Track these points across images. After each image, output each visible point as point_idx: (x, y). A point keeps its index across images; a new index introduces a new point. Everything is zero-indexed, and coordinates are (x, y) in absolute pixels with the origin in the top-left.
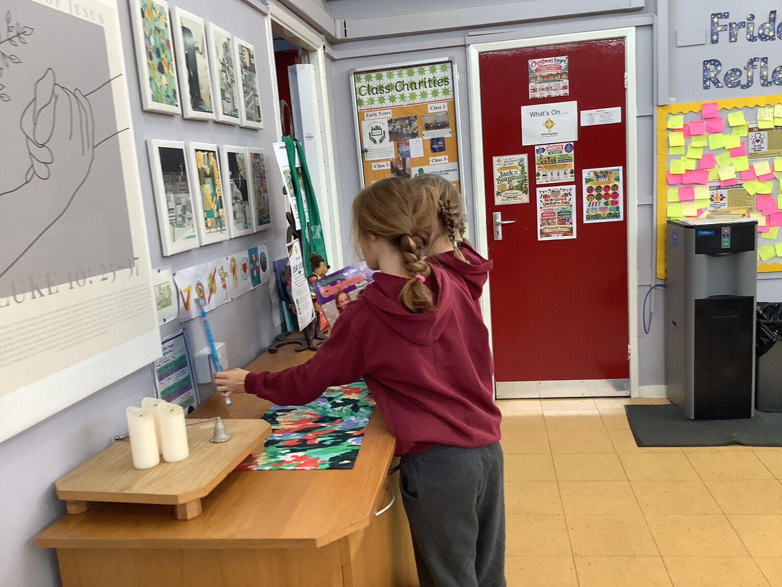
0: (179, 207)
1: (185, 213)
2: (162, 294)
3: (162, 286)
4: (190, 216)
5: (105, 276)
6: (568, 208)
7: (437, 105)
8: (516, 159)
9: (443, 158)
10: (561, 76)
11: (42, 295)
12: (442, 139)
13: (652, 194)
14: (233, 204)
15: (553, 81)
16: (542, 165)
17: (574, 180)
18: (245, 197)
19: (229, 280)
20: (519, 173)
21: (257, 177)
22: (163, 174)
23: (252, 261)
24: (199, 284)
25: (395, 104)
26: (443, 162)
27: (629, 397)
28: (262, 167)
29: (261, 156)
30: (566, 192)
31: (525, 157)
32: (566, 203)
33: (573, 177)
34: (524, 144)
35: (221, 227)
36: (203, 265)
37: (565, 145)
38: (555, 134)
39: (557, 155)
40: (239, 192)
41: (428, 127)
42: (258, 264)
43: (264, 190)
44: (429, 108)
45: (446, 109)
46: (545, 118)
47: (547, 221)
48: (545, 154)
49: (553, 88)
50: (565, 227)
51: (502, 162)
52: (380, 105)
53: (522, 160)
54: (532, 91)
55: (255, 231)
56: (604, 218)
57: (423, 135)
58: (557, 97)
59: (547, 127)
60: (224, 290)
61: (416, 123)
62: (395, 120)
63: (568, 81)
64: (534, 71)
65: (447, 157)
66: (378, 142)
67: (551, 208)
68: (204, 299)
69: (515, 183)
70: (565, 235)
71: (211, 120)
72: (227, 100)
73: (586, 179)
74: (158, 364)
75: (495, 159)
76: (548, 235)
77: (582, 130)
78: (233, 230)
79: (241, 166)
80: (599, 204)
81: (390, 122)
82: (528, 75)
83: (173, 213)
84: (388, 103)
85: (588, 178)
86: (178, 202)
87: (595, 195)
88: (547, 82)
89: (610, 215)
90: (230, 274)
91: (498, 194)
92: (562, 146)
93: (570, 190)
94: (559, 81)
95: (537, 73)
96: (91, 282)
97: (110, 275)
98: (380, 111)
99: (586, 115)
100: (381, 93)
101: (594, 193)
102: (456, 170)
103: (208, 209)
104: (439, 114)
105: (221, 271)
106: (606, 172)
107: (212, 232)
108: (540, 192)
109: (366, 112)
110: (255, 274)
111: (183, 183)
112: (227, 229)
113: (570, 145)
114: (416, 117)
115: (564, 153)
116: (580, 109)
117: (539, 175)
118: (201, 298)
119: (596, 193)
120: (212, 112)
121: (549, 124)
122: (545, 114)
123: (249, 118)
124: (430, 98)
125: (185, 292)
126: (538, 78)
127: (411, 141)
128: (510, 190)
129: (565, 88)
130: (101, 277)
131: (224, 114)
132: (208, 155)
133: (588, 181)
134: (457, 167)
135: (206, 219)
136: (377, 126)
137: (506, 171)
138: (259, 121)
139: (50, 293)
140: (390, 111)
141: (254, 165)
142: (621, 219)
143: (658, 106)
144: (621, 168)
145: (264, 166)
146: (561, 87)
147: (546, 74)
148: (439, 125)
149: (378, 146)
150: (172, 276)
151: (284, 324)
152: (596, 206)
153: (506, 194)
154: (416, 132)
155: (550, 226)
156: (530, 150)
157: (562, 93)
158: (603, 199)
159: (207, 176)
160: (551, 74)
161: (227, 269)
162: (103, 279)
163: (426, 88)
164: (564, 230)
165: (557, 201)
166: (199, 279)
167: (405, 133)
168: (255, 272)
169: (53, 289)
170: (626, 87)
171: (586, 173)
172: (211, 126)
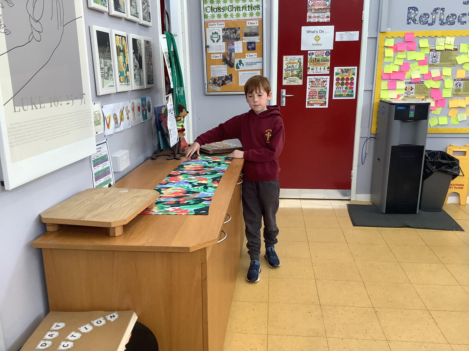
0: (106, 68)
1: (109, 72)
2: (96, 117)
3: (96, 113)
4: (112, 74)
5: (68, 102)
6: (325, 90)
7: (252, 22)
8: (296, 58)
9: (254, 54)
10: (326, 10)
11: (37, 108)
12: (254, 43)
13: (373, 84)
14: (134, 70)
15: (322, 13)
16: (311, 63)
17: (329, 73)
18: (141, 67)
19: (131, 114)
20: (298, 66)
21: (148, 55)
22: (98, 47)
23: (143, 105)
24: (115, 115)
25: (227, 19)
26: (254, 57)
27: (350, 200)
28: (150, 50)
29: (150, 43)
30: (324, 80)
31: (302, 57)
32: (324, 86)
33: (329, 71)
34: (302, 50)
35: (128, 82)
36: (117, 104)
37: (325, 51)
38: (320, 44)
39: (320, 57)
40: (138, 63)
41: (246, 35)
42: (146, 107)
43: (151, 64)
44: (247, 23)
45: (257, 25)
46: (315, 35)
47: (312, 96)
48: (314, 56)
49: (321, 17)
50: (322, 101)
51: (288, 59)
52: (218, 19)
53: (300, 59)
54: (309, 17)
55: (145, 88)
56: (344, 97)
57: (243, 39)
58: (323, 22)
59: (316, 40)
60: (128, 120)
61: (239, 32)
62: (227, 29)
63: (330, 13)
64: (311, 6)
65: (256, 54)
66: (216, 42)
67: (315, 89)
68: (118, 124)
69: (295, 73)
70: (321, 105)
71: (124, 17)
72: (133, 6)
73: (336, 73)
74: (94, 157)
75: (284, 57)
76: (312, 105)
77: (336, 43)
78: (133, 85)
79: (139, 47)
80: (342, 88)
81: (224, 30)
82: (307, 8)
83: (103, 70)
84: (223, 18)
85: (337, 72)
86: (105, 64)
87: (340, 83)
88: (317, 13)
89: (348, 95)
90: (131, 111)
91: (285, 78)
92: (324, 52)
93: (327, 79)
94: (325, 13)
95: (312, 7)
96: (61, 105)
97: (71, 102)
98: (218, 23)
99: (339, 34)
100: (219, 12)
101: (340, 82)
102: (261, 62)
103: (121, 71)
104: (253, 28)
105: (127, 109)
106: (348, 70)
107: (123, 85)
108: (309, 79)
109: (210, 22)
110: (144, 114)
111: (109, 54)
112: (131, 84)
113: (329, 52)
114: (239, 28)
115: (325, 56)
116: (336, 31)
117: (309, 69)
118: (116, 123)
119: (341, 82)
120: (125, 13)
121: (317, 38)
122: (315, 32)
123: (144, 19)
124: (248, 17)
125: (108, 118)
126: (313, 10)
127: (235, 42)
128: (292, 76)
129: (328, 17)
130: (66, 102)
131: (131, 15)
132: (122, 38)
133: (337, 74)
134: (261, 61)
135: (120, 77)
136: (215, 32)
137: (290, 65)
138: (150, 22)
139: (41, 108)
140: (224, 23)
141: (146, 48)
142: (354, 98)
143: (380, 32)
144: (356, 68)
145: (151, 49)
146: (325, 17)
147: (317, 8)
148: (253, 34)
149: (216, 44)
150: (101, 108)
151: (159, 144)
152: (340, 89)
153: (289, 79)
154: (238, 37)
155: (314, 100)
156: (305, 53)
157: (326, 20)
158: (345, 85)
159: (121, 51)
160: (320, 8)
161: (130, 108)
162: (67, 104)
163: (246, 10)
164: (321, 103)
165: (319, 85)
166: (115, 112)
167: (232, 37)
168: (144, 112)
169: (42, 105)
170: (363, 19)
171: (337, 69)
172: (123, 21)
